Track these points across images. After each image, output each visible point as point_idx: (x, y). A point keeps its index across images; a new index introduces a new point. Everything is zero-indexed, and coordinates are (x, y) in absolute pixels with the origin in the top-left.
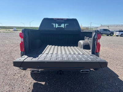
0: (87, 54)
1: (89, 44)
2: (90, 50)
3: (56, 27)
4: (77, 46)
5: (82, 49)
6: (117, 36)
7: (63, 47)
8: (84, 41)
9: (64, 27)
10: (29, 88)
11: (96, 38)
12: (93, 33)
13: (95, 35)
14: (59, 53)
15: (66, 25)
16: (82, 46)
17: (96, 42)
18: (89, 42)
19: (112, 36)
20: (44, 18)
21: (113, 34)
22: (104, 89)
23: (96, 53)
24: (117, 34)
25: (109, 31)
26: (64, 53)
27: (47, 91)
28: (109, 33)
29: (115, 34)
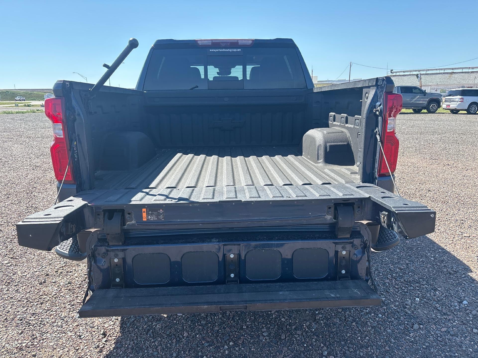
0: (343, 181)
1: (347, 140)
2: (356, 168)
3: (211, 78)
4: (298, 152)
5: (321, 164)
6: (455, 112)
7: (239, 159)
8: (325, 130)
9: (240, 78)
10: (104, 334)
11: (381, 112)
12: (365, 90)
13: (375, 99)
14: (225, 183)
15: (249, 68)
16: (322, 153)
17: (378, 129)
18: (348, 135)
19: (434, 112)
20: (158, 41)
21: (439, 106)
22: (416, 326)
23: (380, 176)
24: (453, 106)
25: (424, 93)
26: (243, 184)
27: (178, 342)
28: (424, 101)
29: (444, 106)
